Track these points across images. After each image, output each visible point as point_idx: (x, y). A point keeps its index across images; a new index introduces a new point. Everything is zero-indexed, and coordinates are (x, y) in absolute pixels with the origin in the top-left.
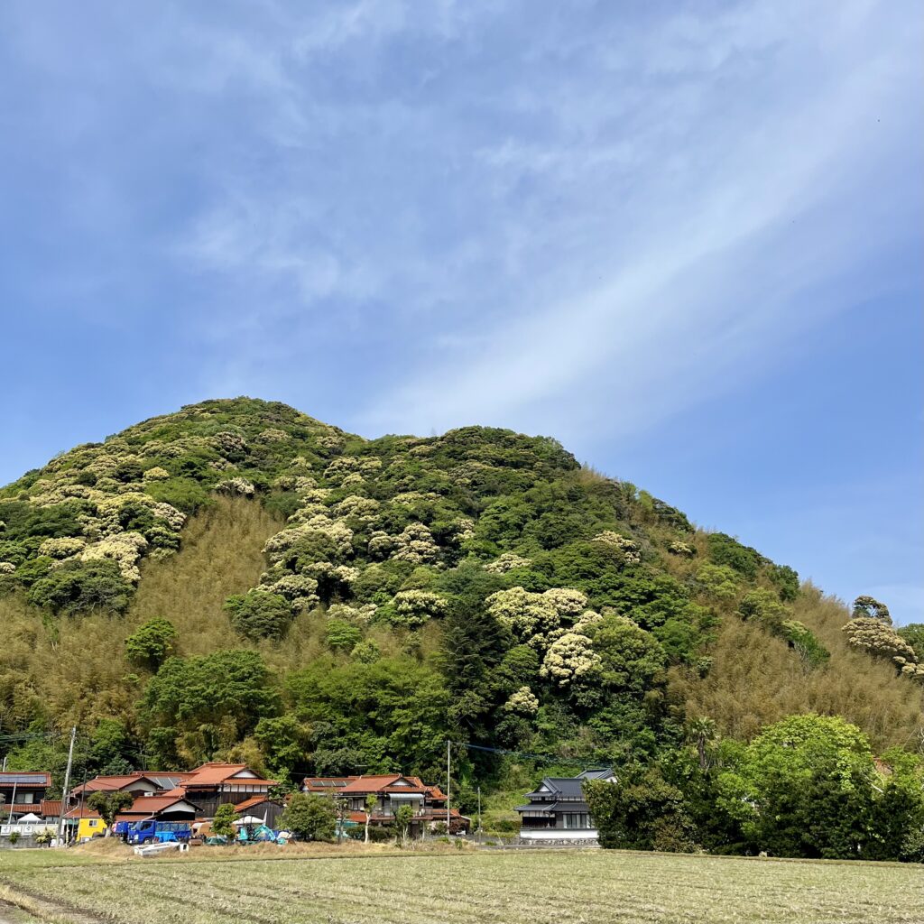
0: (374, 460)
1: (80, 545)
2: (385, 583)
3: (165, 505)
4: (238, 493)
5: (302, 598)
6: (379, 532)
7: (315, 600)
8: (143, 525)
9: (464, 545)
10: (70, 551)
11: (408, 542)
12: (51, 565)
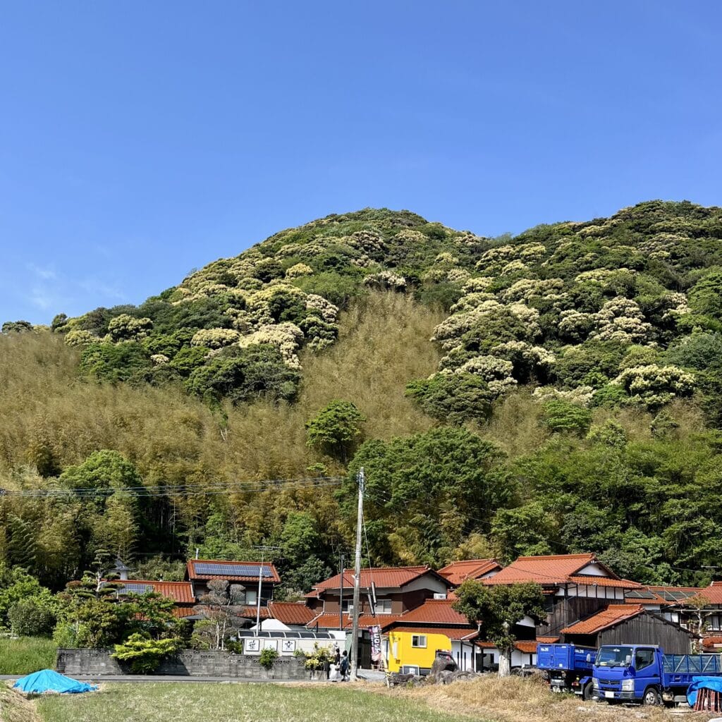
0: (535, 245)
1: (234, 335)
2: (597, 362)
3: (315, 297)
4: (388, 286)
5: (496, 381)
6: (569, 311)
7: (512, 383)
8: (296, 316)
9: (682, 321)
10: (224, 342)
11: (611, 319)
12: (207, 355)
